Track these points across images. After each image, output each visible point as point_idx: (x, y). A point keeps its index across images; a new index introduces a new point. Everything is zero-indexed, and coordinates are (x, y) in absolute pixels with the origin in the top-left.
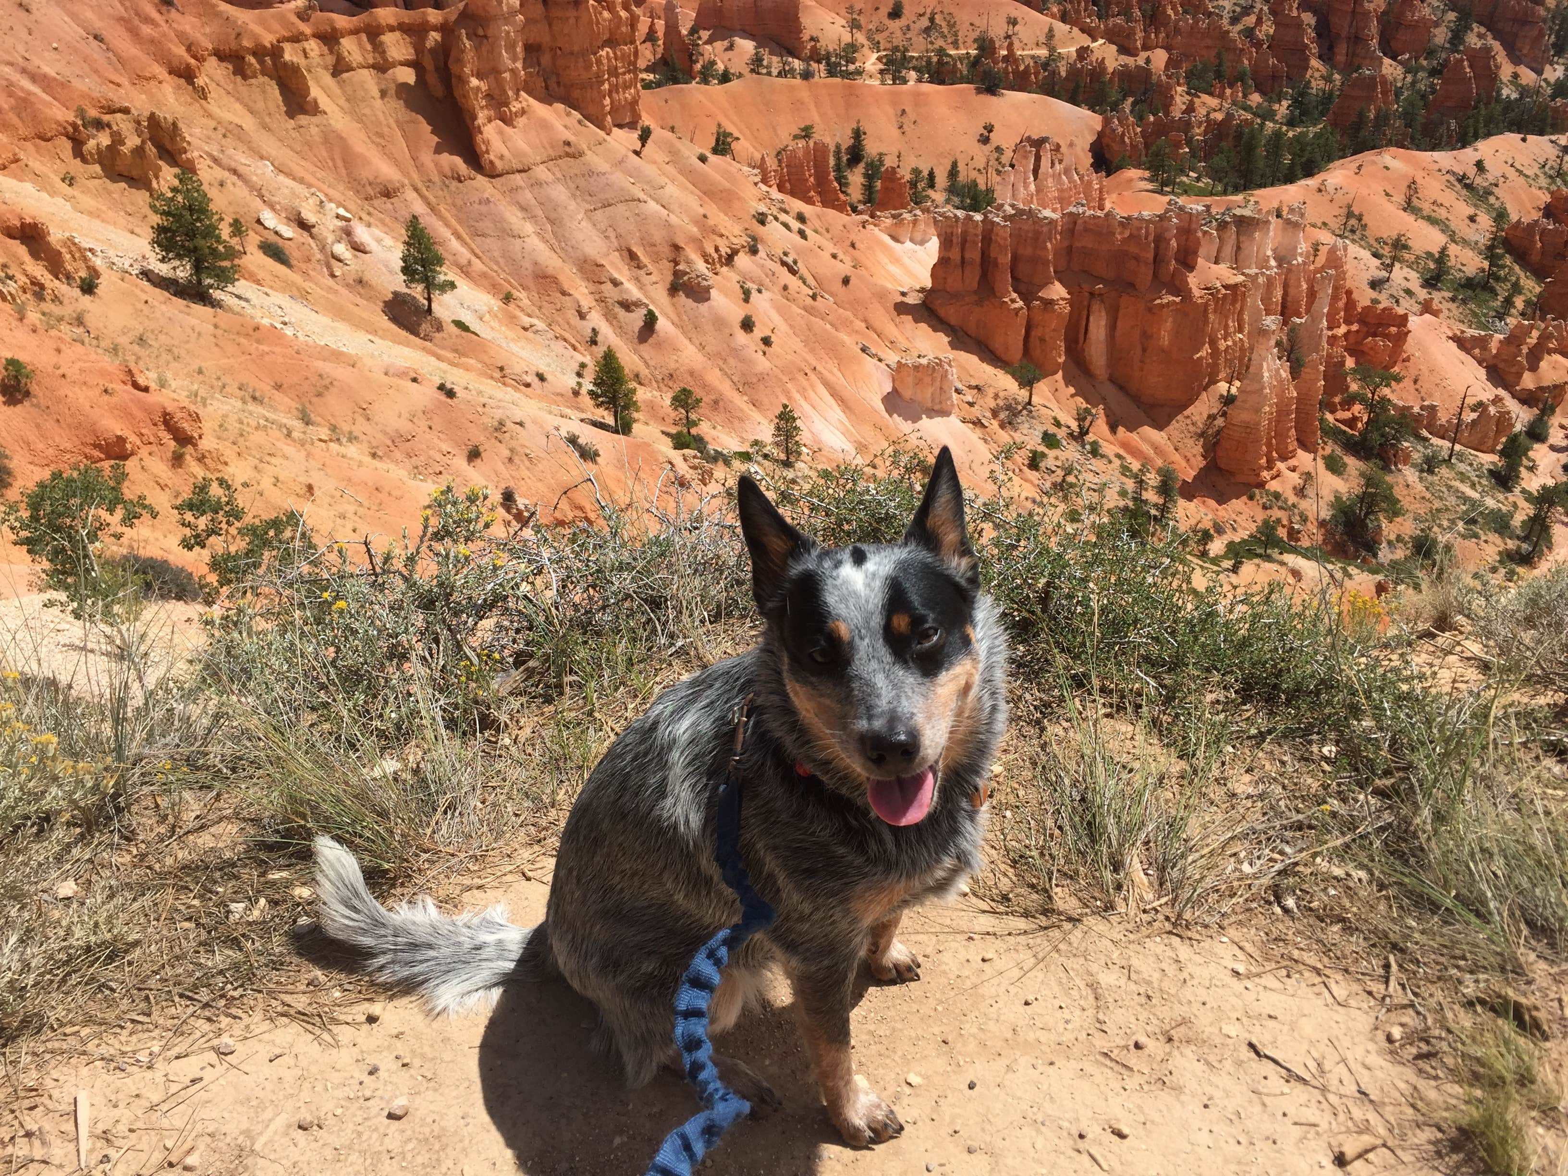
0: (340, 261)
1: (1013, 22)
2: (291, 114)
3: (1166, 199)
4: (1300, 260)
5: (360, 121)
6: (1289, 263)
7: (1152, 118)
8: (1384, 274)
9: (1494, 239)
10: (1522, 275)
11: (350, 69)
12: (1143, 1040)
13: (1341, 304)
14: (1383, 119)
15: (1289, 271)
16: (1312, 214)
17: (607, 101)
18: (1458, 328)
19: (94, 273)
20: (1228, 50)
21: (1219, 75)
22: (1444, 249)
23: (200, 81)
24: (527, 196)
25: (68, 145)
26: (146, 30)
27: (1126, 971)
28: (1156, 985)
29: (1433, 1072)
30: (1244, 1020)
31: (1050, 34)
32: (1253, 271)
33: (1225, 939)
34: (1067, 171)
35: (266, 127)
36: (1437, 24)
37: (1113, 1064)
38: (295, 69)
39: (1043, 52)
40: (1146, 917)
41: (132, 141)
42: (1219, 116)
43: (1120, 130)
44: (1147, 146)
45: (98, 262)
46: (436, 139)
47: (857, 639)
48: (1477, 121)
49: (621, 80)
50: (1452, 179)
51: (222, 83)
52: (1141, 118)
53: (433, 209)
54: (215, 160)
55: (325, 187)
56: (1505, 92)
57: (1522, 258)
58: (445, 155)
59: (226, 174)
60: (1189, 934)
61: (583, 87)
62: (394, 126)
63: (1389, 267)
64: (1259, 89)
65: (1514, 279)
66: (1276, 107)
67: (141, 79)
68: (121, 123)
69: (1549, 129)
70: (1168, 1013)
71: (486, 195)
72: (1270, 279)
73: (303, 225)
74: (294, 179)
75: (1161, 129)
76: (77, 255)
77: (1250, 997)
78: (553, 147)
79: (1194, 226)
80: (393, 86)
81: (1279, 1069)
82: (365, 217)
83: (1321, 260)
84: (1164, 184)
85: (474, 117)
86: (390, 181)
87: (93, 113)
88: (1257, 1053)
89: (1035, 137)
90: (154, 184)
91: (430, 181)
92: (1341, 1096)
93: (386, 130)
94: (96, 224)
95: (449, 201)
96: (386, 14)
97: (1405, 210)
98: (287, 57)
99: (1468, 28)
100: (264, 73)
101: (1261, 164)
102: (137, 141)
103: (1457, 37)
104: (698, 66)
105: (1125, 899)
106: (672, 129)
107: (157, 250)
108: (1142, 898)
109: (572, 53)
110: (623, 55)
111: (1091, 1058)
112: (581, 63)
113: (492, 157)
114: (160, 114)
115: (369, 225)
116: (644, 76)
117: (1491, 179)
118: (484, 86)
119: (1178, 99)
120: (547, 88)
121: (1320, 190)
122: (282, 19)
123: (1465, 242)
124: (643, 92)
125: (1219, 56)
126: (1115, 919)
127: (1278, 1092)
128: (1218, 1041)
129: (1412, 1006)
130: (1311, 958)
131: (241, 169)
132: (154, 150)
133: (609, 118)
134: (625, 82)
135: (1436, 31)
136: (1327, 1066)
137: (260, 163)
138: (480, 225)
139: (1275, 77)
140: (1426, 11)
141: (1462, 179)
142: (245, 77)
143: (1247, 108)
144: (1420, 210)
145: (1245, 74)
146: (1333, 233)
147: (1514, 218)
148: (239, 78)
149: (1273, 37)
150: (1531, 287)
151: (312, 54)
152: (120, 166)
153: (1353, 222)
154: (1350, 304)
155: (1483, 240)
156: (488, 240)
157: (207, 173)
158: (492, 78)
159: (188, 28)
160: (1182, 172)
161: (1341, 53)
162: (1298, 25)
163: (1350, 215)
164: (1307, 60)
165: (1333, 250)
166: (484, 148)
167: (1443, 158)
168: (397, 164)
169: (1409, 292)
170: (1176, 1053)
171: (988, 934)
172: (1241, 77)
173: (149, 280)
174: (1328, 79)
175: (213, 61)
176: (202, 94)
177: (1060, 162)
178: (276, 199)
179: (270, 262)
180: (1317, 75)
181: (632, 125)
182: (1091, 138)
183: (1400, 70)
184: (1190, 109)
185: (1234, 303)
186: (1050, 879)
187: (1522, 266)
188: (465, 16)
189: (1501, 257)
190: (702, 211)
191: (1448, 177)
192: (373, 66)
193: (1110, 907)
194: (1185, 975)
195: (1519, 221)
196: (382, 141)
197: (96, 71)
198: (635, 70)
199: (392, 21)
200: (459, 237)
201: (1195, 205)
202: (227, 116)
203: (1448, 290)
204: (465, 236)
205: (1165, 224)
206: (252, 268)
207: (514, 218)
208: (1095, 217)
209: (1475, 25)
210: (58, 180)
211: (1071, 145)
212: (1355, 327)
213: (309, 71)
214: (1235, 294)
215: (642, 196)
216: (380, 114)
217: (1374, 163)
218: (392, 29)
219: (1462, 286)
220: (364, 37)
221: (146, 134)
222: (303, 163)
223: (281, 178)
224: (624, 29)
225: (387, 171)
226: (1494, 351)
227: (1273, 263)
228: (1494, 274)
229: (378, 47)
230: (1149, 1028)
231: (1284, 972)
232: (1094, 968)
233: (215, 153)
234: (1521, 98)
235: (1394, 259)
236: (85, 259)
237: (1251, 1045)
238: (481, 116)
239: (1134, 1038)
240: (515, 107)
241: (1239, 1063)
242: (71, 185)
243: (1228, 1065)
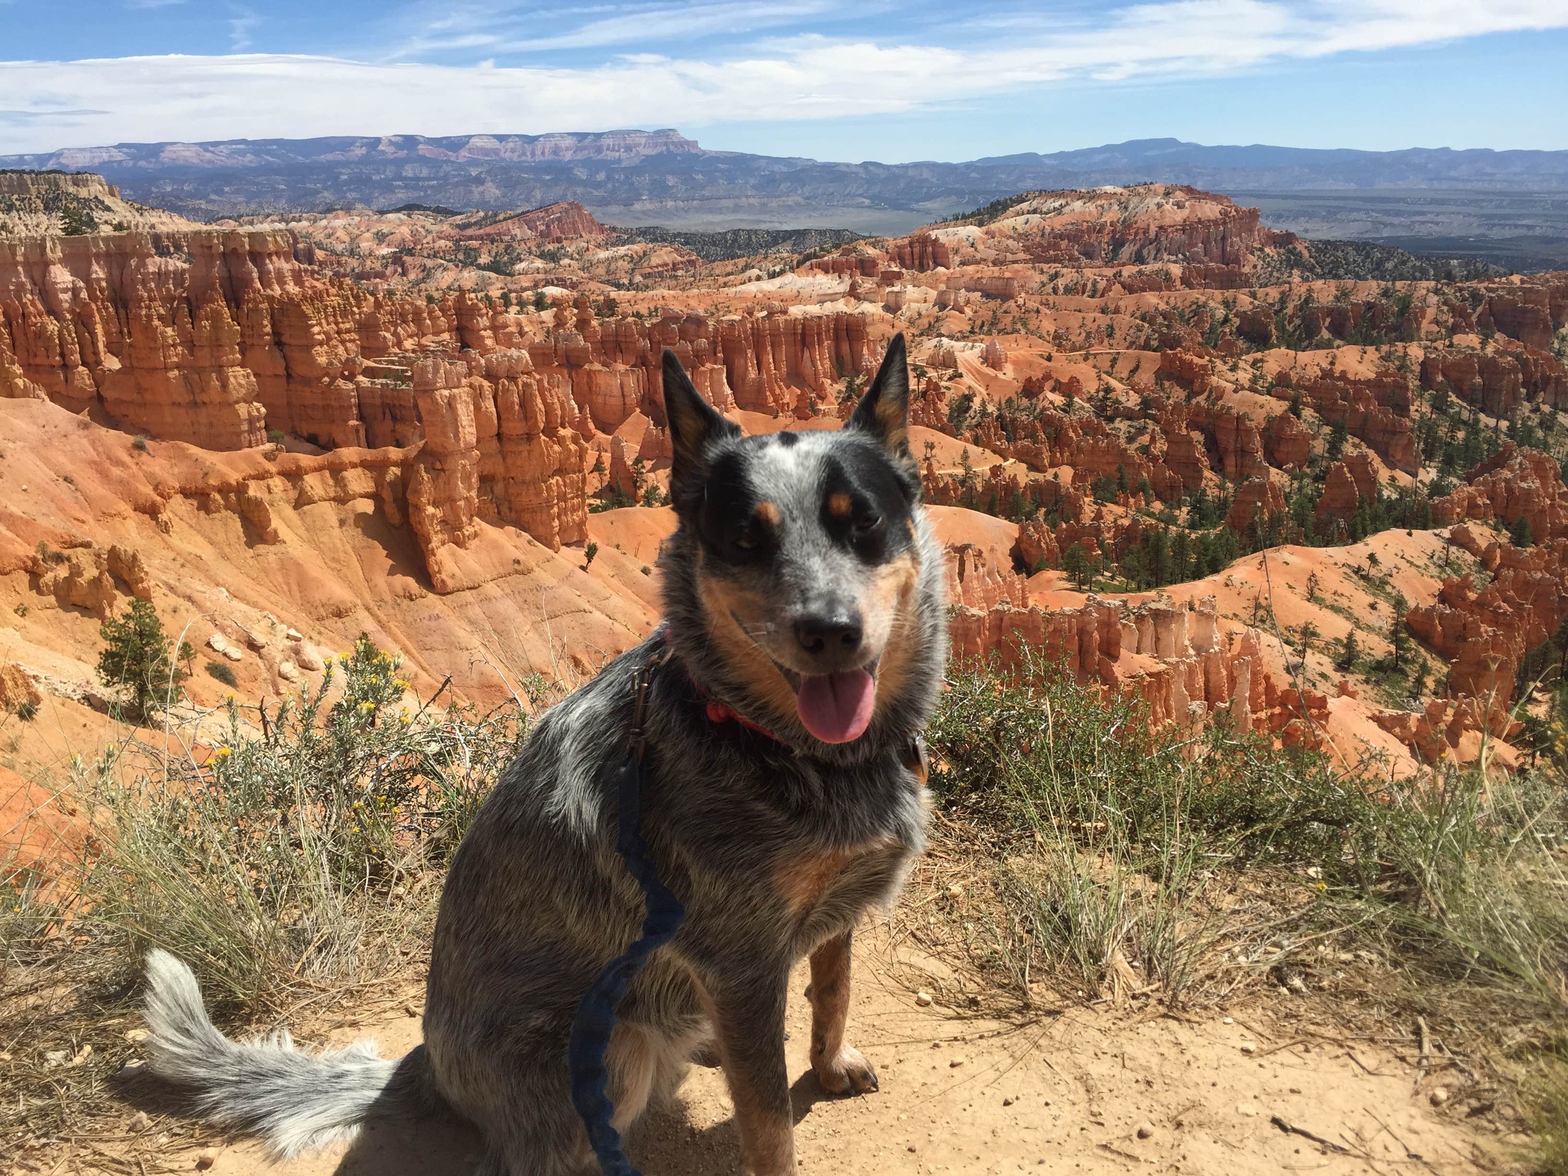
0: (287, 679)
1: (931, 446)
2: (250, 544)
3: (1086, 596)
4: (1217, 648)
5: (318, 548)
6: (1207, 651)
7: (1064, 526)
8: (1297, 660)
9: (1396, 624)
10: (1428, 657)
11: (311, 502)
12: (1147, 1127)
13: (1261, 689)
14: (1276, 521)
15: (1208, 659)
16: (1223, 606)
17: (556, 523)
18: (1375, 708)
19: (35, 699)
20: (1128, 465)
21: (1122, 486)
22: (1350, 636)
23: (163, 517)
24: (476, 611)
25: (26, 578)
26: (116, 472)
27: (1119, 1060)
28: (1155, 1069)
29: (1492, 1127)
30: (1263, 1097)
31: (965, 456)
32: (1173, 659)
33: (1229, 1020)
34: (990, 574)
35: (225, 557)
36: (1314, 437)
37: (1114, 1156)
38: (258, 504)
39: (960, 471)
40: (1135, 1004)
41: (90, 572)
42: (1126, 522)
43: (1036, 536)
44: (1062, 550)
45: (40, 689)
46: (391, 562)
47: (788, 520)
48: (1364, 519)
49: (569, 504)
50: (1349, 571)
51: (186, 518)
52: (1054, 526)
53: (383, 626)
54: (171, 589)
55: (278, 610)
56: (1386, 493)
57: (1425, 640)
58: (399, 577)
59: (181, 601)
60: (1187, 1016)
61: (534, 511)
62: (350, 551)
63: (1302, 653)
64: (1159, 497)
65: (1421, 660)
66: (1177, 512)
67: (105, 515)
68: (82, 557)
69: (1431, 524)
70: (1173, 1099)
71: (436, 612)
72: (1190, 666)
73: (252, 646)
74: (248, 603)
75: (1074, 535)
76: (20, 682)
77: (1266, 1074)
78: (502, 565)
79: (1113, 619)
80: (352, 516)
81: (1311, 1142)
82: (315, 636)
83: (1237, 648)
84: (1081, 583)
85: (429, 541)
86: (343, 602)
87: (54, 548)
88: (1284, 1128)
89: (958, 544)
90: (108, 613)
91: (382, 600)
92: (1389, 1163)
93: (342, 556)
94: (44, 653)
95: (399, 618)
96: (349, 453)
97: (1308, 600)
98: (251, 493)
99: (1343, 439)
100: (227, 508)
101: (1169, 563)
102: (96, 573)
103: (1334, 448)
104: (642, 492)
105: (1111, 989)
106: (618, 547)
107: (103, 674)
108: (1129, 986)
109: (524, 482)
110: (572, 482)
111: (1088, 1152)
112: (532, 490)
113: (444, 576)
114: (121, 547)
115: (318, 644)
116: (592, 501)
117: (1385, 570)
118: (439, 513)
119: (1086, 508)
120: (499, 513)
121: (1227, 585)
122: (249, 459)
123: (1370, 628)
124: (589, 515)
125: (1119, 470)
126: (1101, 1008)
127: (1314, 1164)
128: (1235, 1121)
129: (1454, 1065)
130: (1330, 1032)
131: (196, 596)
132: (111, 580)
133: (557, 538)
134: (573, 505)
135: (1315, 443)
136: (1367, 1135)
137: (216, 590)
138: (428, 640)
139: (1172, 487)
140: (1303, 427)
141: (1358, 571)
142: (208, 512)
143: (1151, 515)
144: (1323, 600)
145: (1145, 484)
146: (1245, 623)
147: (1412, 604)
148: (202, 514)
149: (1167, 453)
150: (1439, 668)
151: (276, 490)
152: (75, 597)
153: (1261, 612)
154: (1270, 689)
155: (1387, 625)
156: (436, 653)
157: (161, 601)
158: (447, 507)
159: (157, 470)
160: (1097, 571)
161: (1231, 464)
162: (1189, 442)
163: (1258, 606)
164: (1200, 471)
165: (1246, 638)
166: (436, 568)
167: (1338, 553)
168: (351, 586)
169: (1323, 676)
170: (1187, 1137)
171: (956, 1039)
172: (1142, 488)
173: (90, 705)
174: (1221, 487)
175: (179, 498)
176: (165, 528)
177: (983, 565)
178: (228, 622)
179: (216, 684)
180: (1211, 484)
181: (579, 544)
182: (1010, 544)
183: (1286, 478)
184: (1099, 516)
185: (1159, 690)
186: (1023, 976)
187: (1426, 649)
188: (424, 453)
189: (1406, 641)
190: (645, 619)
191: (1345, 569)
192: (334, 499)
193: (1093, 995)
194: (1188, 1056)
195: (1417, 607)
196: (338, 567)
197: (62, 510)
198: (583, 495)
199: (355, 459)
200: (407, 652)
201: (1113, 601)
202: (187, 547)
203: (1361, 672)
204: (413, 650)
205: (1086, 618)
206: (198, 689)
207: (462, 633)
208: (1019, 613)
209: (1349, 437)
210: (11, 611)
211: (992, 550)
212: (1277, 710)
213: (272, 505)
214: (1159, 682)
215: (587, 607)
216: (337, 541)
217: (1274, 559)
218: (354, 466)
219: (1374, 669)
220: (327, 473)
221: (105, 566)
222: (258, 588)
223: (235, 603)
224: (573, 460)
225: (341, 593)
226: (1414, 729)
227: (1192, 652)
228: (1401, 656)
229: (340, 482)
230: (1153, 1116)
231: (1301, 1047)
232: (1082, 1060)
233: (172, 582)
234: (1401, 498)
235: (1305, 645)
236: (28, 685)
237: (1276, 1121)
238: (435, 541)
239: (1137, 1128)
240: (468, 530)
241: (1264, 1141)
242: (23, 615)
243: (1251, 1143)
